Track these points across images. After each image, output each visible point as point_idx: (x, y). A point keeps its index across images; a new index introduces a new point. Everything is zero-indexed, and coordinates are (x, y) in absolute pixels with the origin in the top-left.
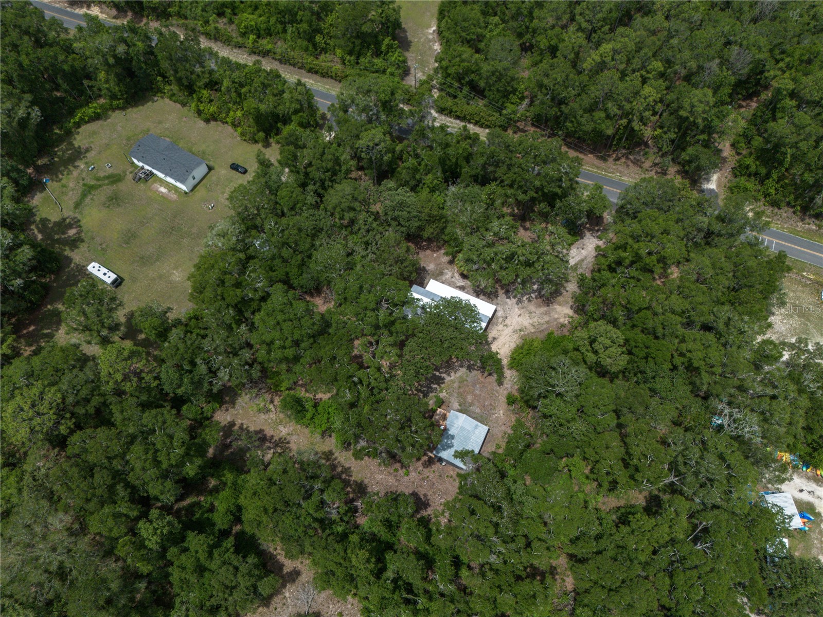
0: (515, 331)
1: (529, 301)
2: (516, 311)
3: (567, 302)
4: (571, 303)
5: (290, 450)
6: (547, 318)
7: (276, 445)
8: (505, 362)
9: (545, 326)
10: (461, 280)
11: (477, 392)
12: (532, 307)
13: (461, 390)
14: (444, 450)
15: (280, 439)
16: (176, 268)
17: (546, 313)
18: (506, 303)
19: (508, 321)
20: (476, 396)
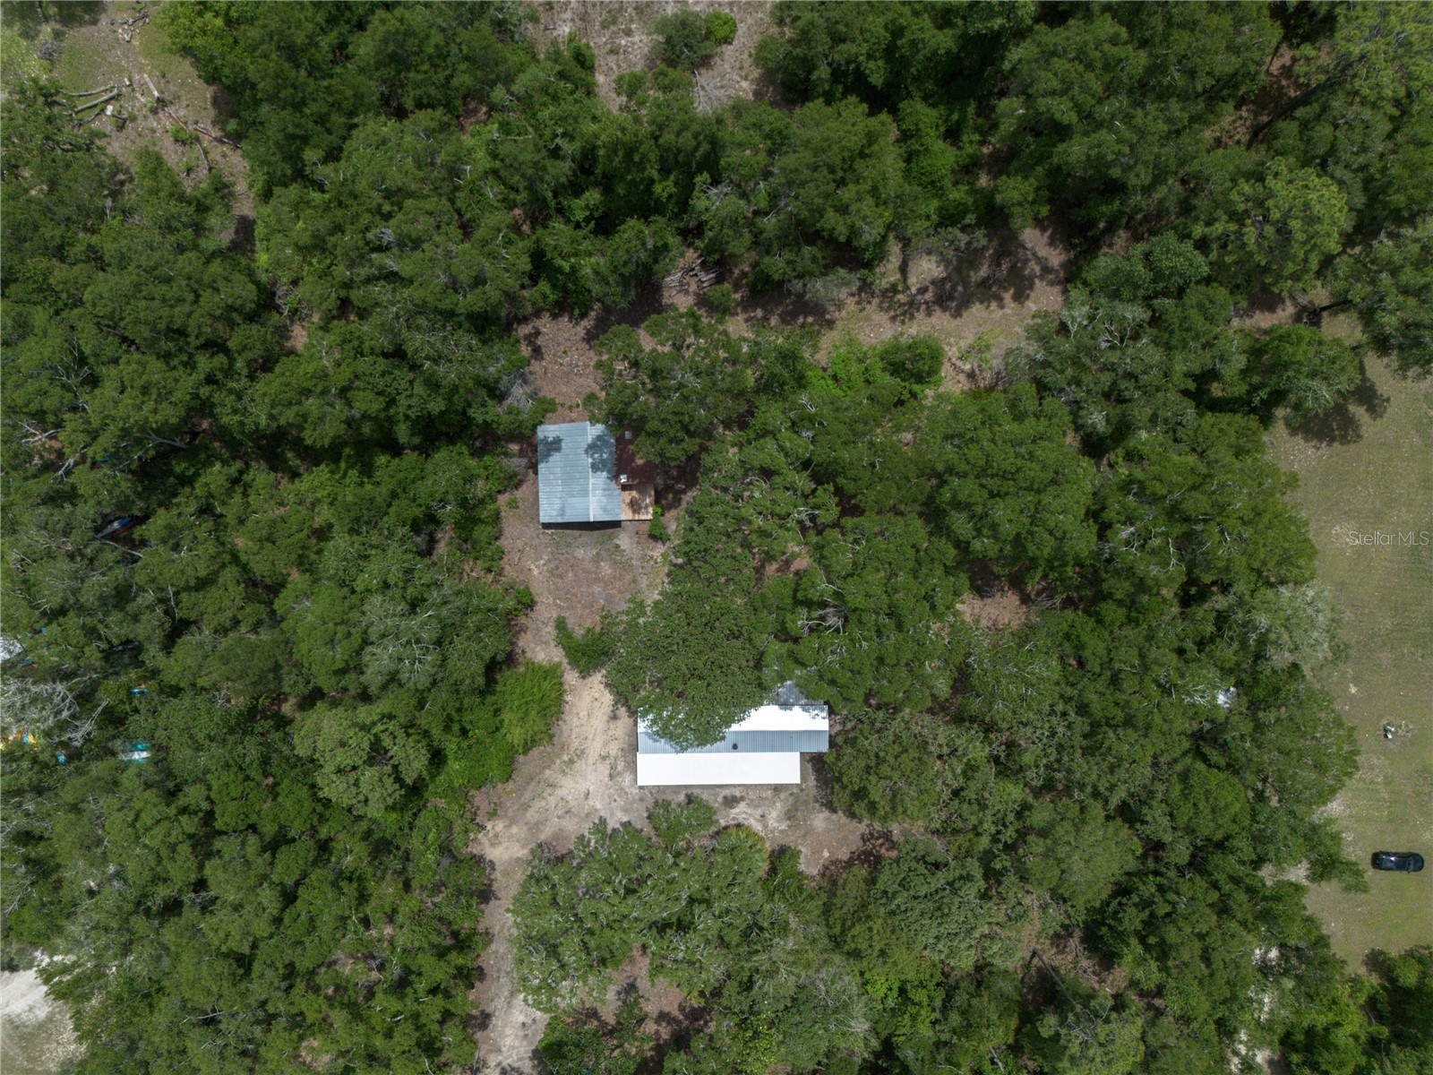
0: (581, 754)
1: (581, 839)
2: (597, 803)
3: (506, 874)
4: (497, 875)
5: (881, 308)
6: (531, 815)
7: (912, 305)
8: (571, 677)
9: (528, 795)
10: (741, 819)
11: (597, 589)
12: (572, 827)
13: (628, 577)
14: (599, 438)
15: (912, 317)
16: (1361, 552)
17: (536, 827)
18: (625, 810)
19: (604, 769)
20: (597, 580)
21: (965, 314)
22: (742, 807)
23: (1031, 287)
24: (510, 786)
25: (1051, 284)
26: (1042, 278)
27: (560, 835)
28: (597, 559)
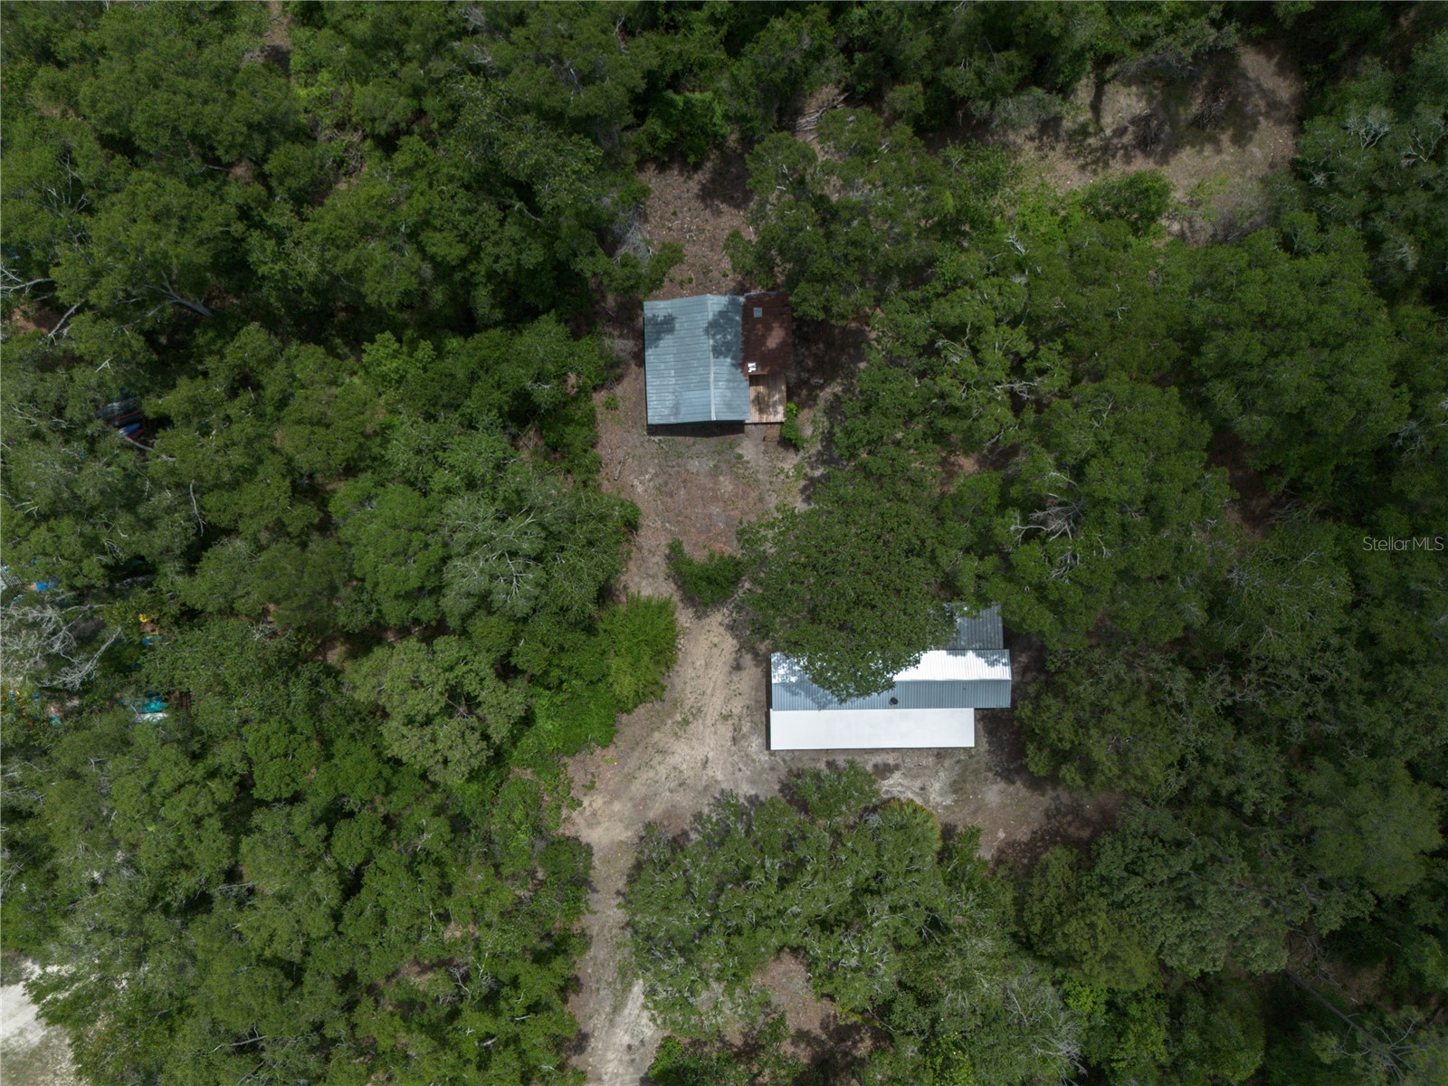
0: (698, 712)
1: (698, 817)
2: (718, 773)
3: (607, 861)
4: (596, 861)
5: (1068, 156)
6: (637, 788)
7: (1106, 151)
8: (684, 617)
9: (632, 763)
10: (896, 792)
11: (715, 509)
12: (685, 801)
13: (754, 495)
14: (722, 314)
15: (1107, 165)
17: (645, 801)
18: (753, 782)
19: (726, 731)
20: (715, 499)
21: (1173, 162)
22: (896, 777)
23: (1255, 126)
24: (611, 752)
25: (1279, 122)
26: (1267, 116)
27: (670, 813)
28: (715, 473)
